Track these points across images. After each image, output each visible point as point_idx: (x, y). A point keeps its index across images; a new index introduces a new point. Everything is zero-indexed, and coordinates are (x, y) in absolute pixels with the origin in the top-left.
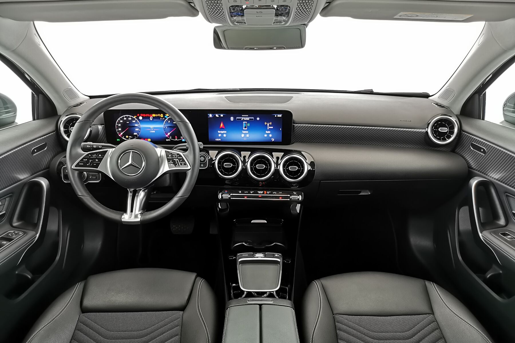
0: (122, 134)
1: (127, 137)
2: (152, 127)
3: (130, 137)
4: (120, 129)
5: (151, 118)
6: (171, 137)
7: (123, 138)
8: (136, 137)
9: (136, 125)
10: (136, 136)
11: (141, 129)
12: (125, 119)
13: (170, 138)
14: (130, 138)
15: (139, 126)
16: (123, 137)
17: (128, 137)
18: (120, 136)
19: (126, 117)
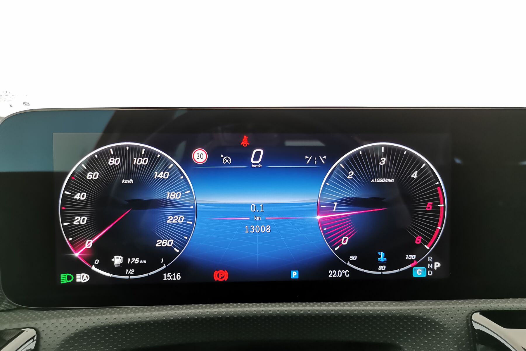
0: (89, 244)
1: (117, 260)
2: (258, 205)
3: (136, 261)
4: (80, 220)
5: (256, 158)
6: (353, 258)
7: (93, 268)
8: (166, 262)
9: (173, 196)
10: (168, 253)
11: (199, 218)
12: (113, 161)
13: (347, 260)
14: (133, 266)
15: (186, 201)
16: (97, 262)
17: (125, 260)
18: (77, 255)
19: (118, 152)
